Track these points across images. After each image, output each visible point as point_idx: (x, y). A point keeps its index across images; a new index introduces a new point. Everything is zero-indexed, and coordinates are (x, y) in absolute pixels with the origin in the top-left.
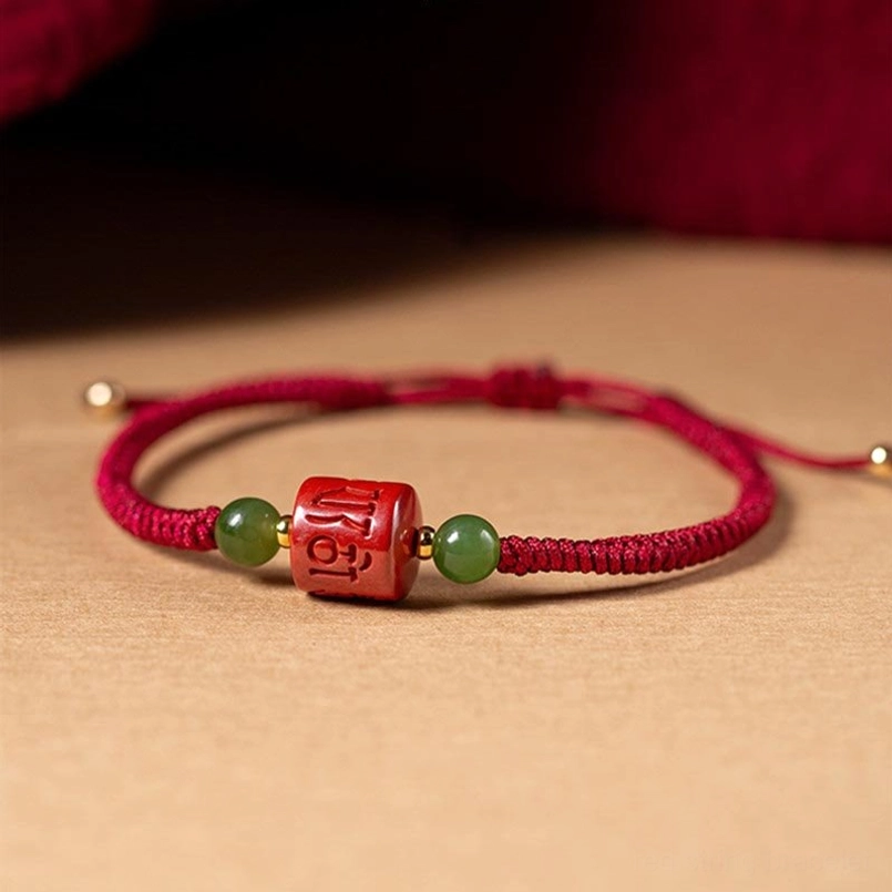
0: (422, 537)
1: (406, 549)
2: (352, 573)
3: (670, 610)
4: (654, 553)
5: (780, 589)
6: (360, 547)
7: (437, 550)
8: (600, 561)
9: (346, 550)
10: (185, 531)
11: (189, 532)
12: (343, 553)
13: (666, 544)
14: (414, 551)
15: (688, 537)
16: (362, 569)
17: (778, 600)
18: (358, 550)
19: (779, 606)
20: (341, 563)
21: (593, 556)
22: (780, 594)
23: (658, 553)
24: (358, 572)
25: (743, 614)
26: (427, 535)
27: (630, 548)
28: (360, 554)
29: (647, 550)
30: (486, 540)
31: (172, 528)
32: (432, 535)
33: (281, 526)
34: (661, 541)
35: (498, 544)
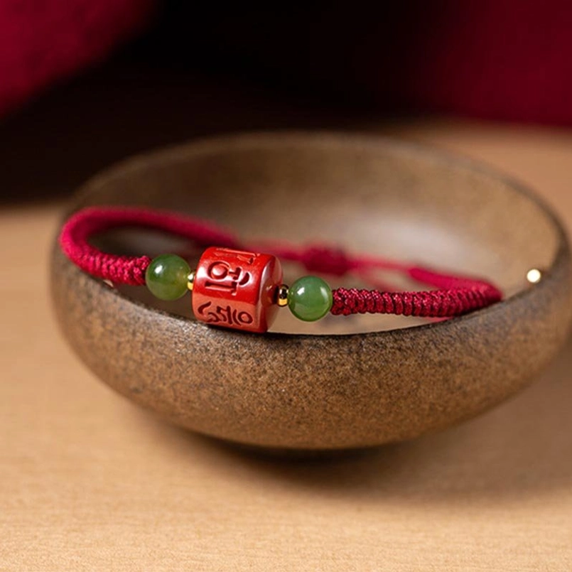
0: (281, 292)
1: (270, 300)
7: (291, 301)
10: (125, 270)
11: (127, 271)
14: (275, 301)
26: (284, 291)
31: (116, 267)
33: (191, 277)
35: (331, 293)
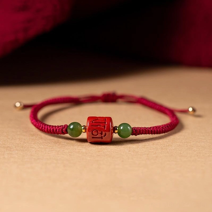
0: (115, 128)
1: (112, 131)
2: (102, 138)
3: (169, 141)
5: (194, 138)
6: (104, 132)
7: (119, 131)
9: (101, 132)
12: (100, 133)
14: (114, 132)
16: (104, 136)
17: (193, 140)
18: (103, 132)
19: (193, 141)
20: (99, 135)
22: (194, 139)
24: (103, 137)
25: (185, 143)
28: (104, 133)
32: (117, 128)
33: (83, 128)
35: (131, 129)
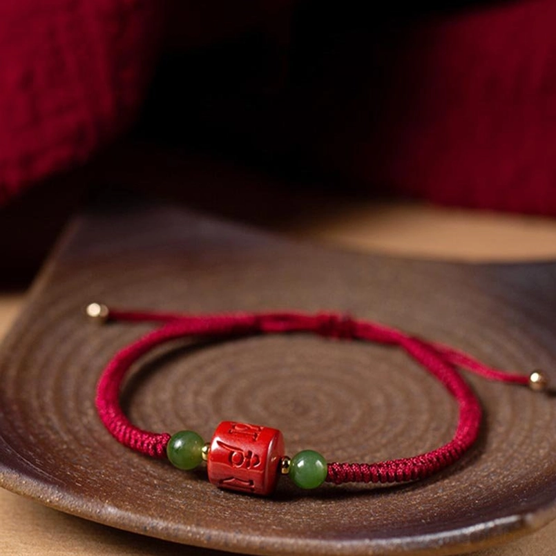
0: (283, 463)
4: (413, 469)
7: (292, 470)
8: (384, 477)
10: (150, 447)
11: (152, 448)
13: (420, 464)
14: (279, 470)
15: (433, 459)
21: (380, 474)
23: (416, 470)
26: (286, 462)
27: (400, 468)
29: (410, 469)
30: (320, 466)
31: (143, 443)
32: (289, 462)
33: (205, 449)
34: (418, 463)
35: (326, 467)
